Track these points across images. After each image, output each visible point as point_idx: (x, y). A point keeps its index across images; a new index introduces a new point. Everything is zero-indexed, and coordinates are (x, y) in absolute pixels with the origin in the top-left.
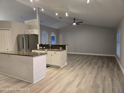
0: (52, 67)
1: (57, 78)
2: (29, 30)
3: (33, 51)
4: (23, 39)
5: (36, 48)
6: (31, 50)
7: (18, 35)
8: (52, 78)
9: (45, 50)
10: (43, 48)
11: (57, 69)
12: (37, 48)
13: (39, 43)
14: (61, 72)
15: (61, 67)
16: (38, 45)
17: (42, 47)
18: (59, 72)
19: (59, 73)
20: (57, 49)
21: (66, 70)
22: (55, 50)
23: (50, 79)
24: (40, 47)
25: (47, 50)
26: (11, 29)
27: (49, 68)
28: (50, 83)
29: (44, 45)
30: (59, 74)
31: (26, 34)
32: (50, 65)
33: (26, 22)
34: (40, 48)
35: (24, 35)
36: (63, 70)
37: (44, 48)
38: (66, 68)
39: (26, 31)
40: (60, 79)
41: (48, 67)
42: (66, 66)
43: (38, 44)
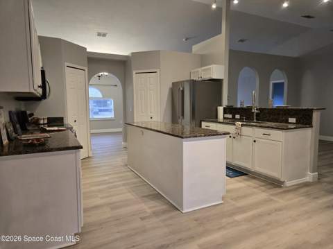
0: (255, 178)
1: (260, 215)
2: (200, 70)
3: (204, 125)
4: (183, 92)
5: (214, 118)
6: (201, 121)
7: (173, 84)
8: (242, 210)
9: (234, 124)
10: (234, 117)
11: (269, 186)
12: (217, 117)
13: (225, 102)
14: (281, 201)
15: (288, 184)
16: (221, 110)
17: (230, 116)
18: (272, 198)
19: (271, 200)
20: (277, 122)
21: (302, 198)
22: (269, 124)
23: (233, 214)
24: (227, 116)
25: (240, 123)
26: (158, 71)
27: (245, 180)
28: (228, 224)
29: (236, 109)
30: (272, 206)
31: (192, 78)
32: (250, 172)
33: (195, 48)
34: (224, 118)
35: (187, 81)
36: (290, 196)
37: (238, 116)
38: (305, 189)
39: (193, 71)
40: (268, 224)
41: (243, 177)
42: (306, 185)
43: (221, 105)
